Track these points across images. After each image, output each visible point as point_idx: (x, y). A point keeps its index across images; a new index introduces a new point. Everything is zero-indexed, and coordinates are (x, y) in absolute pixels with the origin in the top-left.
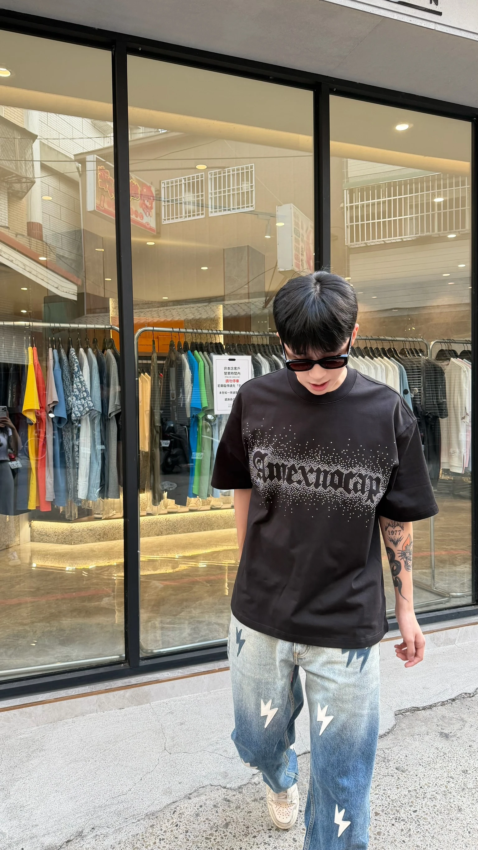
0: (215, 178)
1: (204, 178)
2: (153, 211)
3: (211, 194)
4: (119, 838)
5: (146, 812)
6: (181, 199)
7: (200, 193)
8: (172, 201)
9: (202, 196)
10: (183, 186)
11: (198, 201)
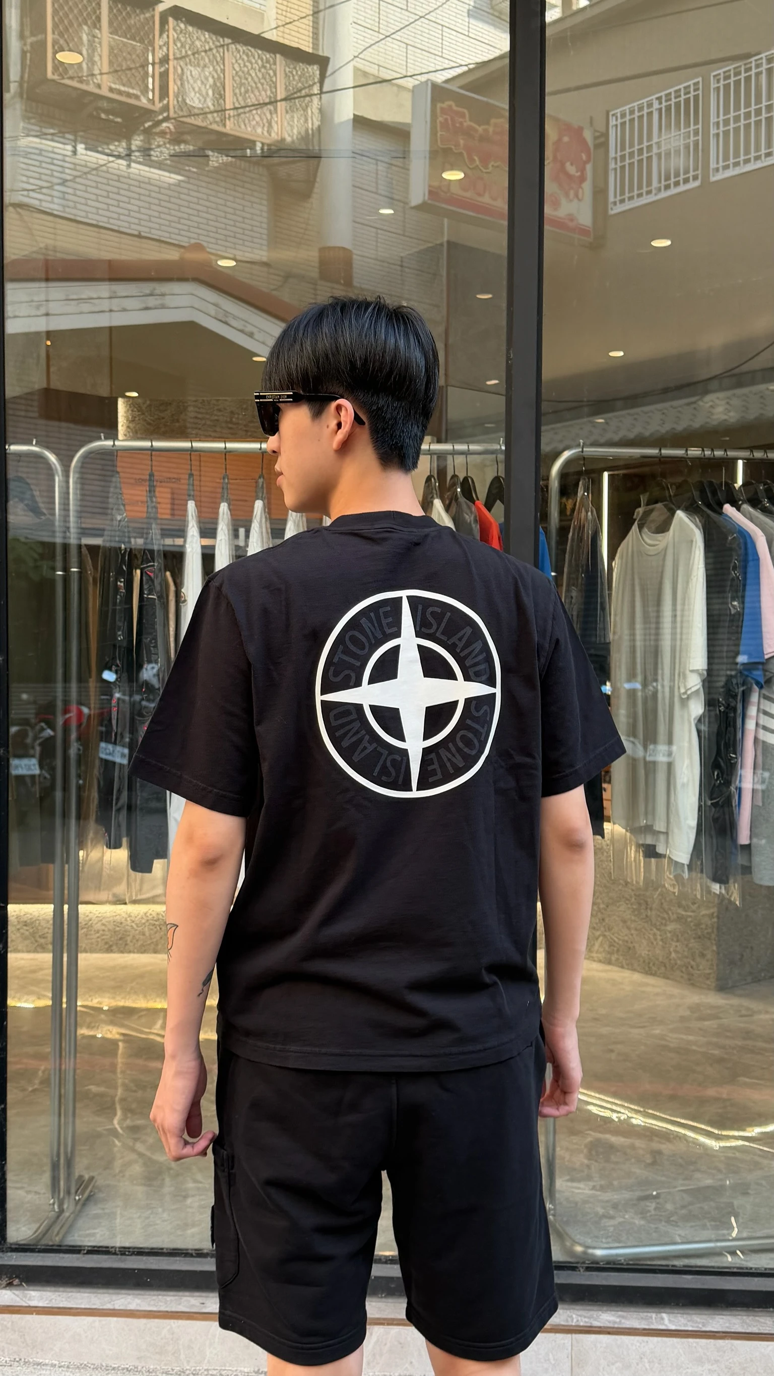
0: (727, 87)
1: (700, 92)
2: (587, 186)
3: (718, 123)
6: (649, 148)
7: (692, 127)
8: (631, 155)
9: (696, 133)
10: (656, 116)
11: (687, 147)
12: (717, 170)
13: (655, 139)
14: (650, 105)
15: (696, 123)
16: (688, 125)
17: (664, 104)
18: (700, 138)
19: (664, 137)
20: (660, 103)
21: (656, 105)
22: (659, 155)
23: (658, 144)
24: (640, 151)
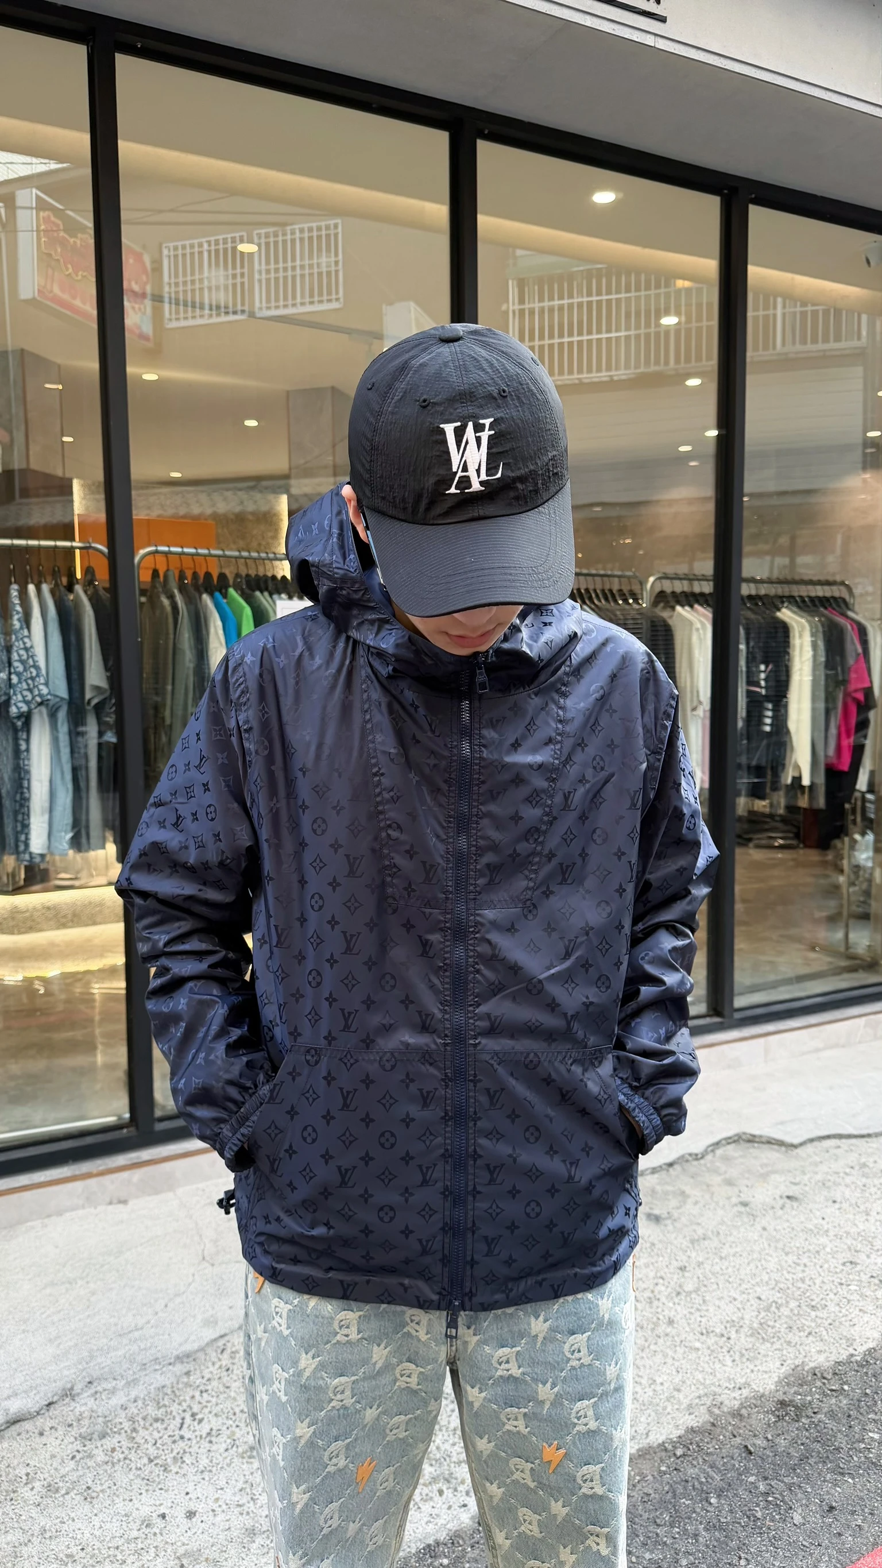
0: (268, 244)
2: (148, 303)
3: (260, 272)
4: (133, 1394)
5: (175, 1353)
6: (201, 280)
7: (238, 271)
8: (185, 283)
9: (242, 275)
10: (206, 255)
11: (234, 285)
12: (261, 309)
13: (206, 274)
14: (200, 245)
15: (242, 267)
16: (234, 267)
17: (213, 248)
18: (246, 280)
19: (213, 273)
20: (210, 245)
21: (206, 246)
22: (210, 289)
23: (209, 278)
24: (193, 282)
